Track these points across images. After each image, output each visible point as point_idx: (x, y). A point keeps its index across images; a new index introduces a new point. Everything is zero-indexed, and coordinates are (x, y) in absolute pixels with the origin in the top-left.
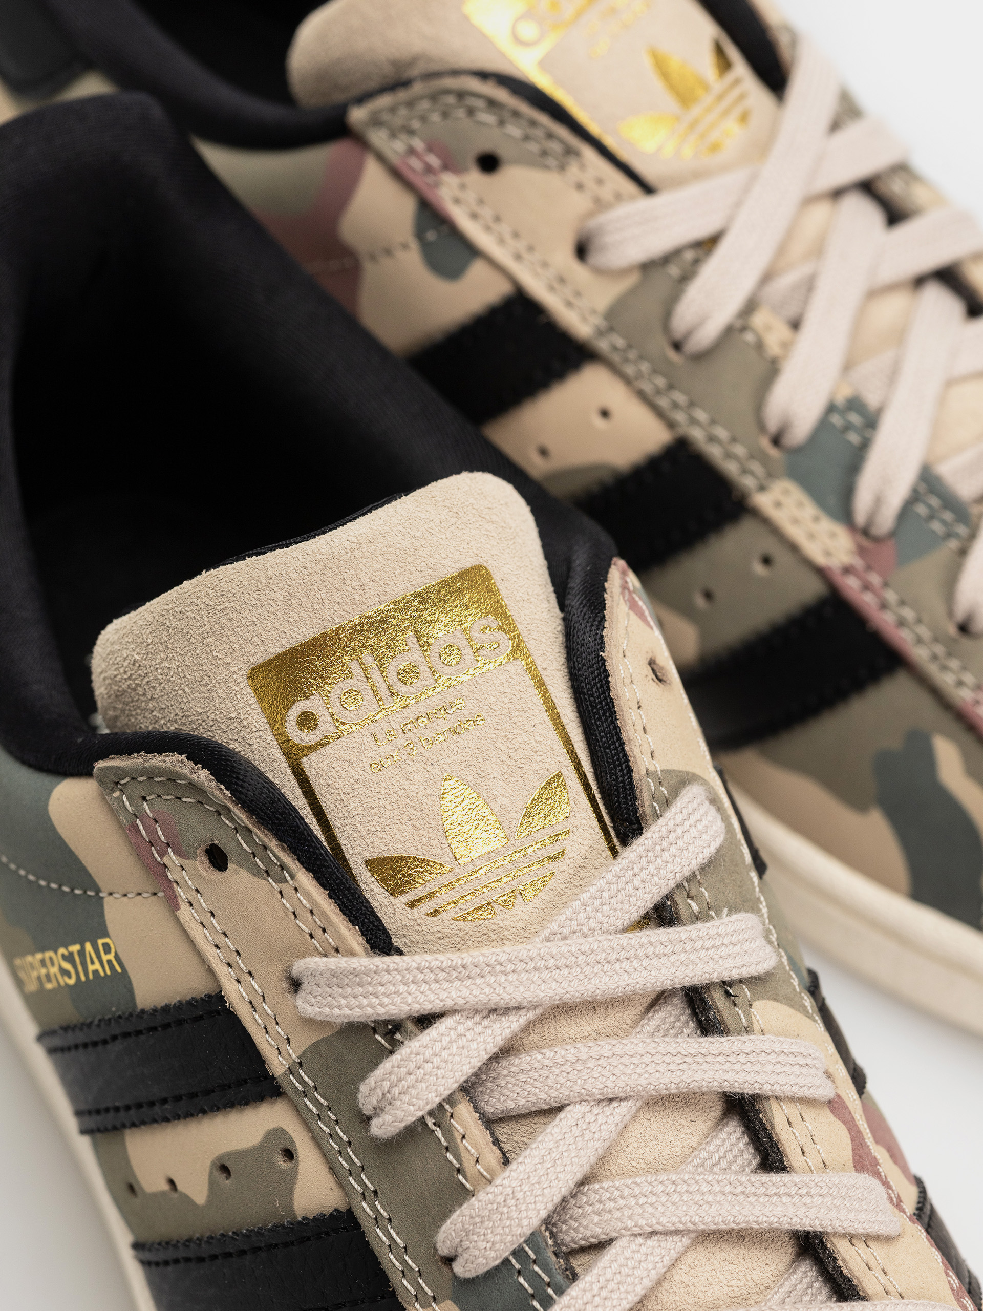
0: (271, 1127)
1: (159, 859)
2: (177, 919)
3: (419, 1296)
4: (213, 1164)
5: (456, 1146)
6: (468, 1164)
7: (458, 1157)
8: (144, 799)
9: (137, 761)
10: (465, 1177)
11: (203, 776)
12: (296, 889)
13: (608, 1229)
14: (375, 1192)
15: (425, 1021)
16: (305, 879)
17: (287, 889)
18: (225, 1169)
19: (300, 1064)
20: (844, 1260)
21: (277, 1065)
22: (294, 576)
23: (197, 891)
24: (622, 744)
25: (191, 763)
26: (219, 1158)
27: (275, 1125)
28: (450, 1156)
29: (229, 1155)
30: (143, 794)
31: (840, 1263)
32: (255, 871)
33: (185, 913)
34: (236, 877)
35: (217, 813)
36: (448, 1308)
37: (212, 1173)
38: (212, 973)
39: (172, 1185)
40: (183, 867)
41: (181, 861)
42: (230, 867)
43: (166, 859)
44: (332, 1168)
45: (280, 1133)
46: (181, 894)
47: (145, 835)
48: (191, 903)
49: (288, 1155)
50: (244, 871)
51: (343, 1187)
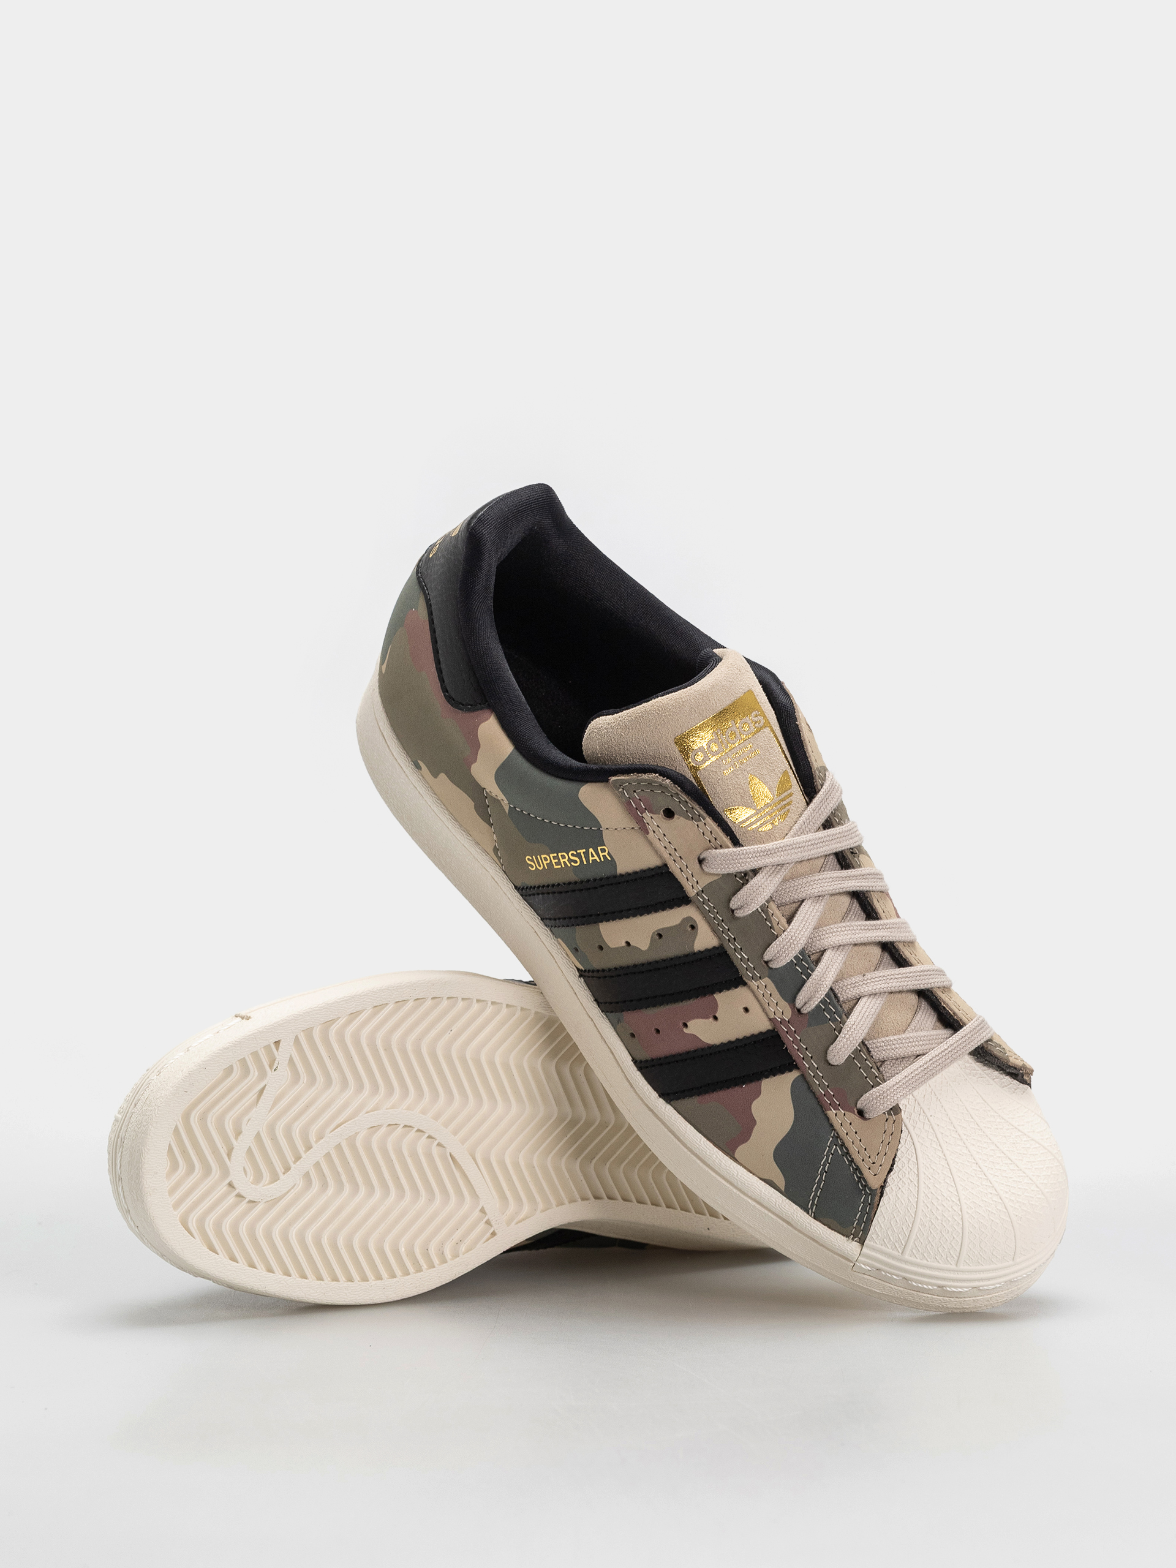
0: (685, 916)
1: (640, 815)
2: (647, 839)
3: (754, 977)
4: (657, 931)
5: (770, 918)
6: (775, 925)
7: (771, 923)
8: (635, 791)
9: (633, 777)
10: (774, 930)
11: (666, 782)
12: (705, 824)
13: (824, 946)
14: (735, 939)
15: (755, 872)
16: (709, 820)
17: (701, 824)
18: (660, 936)
19: (702, 891)
20: (903, 952)
21: (691, 892)
22: (693, 701)
23: (658, 827)
24: (807, 758)
25: (661, 777)
26: (659, 930)
27: (687, 915)
28: (768, 923)
29: (663, 929)
30: (634, 790)
31: (901, 953)
32: (687, 818)
33: (651, 835)
34: (678, 820)
35: (672, 796)
36: (766, 981)
37: (652, 937)
38: (661, 857)
39: (628, 944)
40: (652, 818)
41: (652, 815)
42: (676, 816)
43: (644, 815)
44: (714, 931)
45: (689, 919)
46: (650, 829)
47: (634, 805)
48: (654, 832)
49: (693, 927)
50: (682, 818)
51: (720, 938)
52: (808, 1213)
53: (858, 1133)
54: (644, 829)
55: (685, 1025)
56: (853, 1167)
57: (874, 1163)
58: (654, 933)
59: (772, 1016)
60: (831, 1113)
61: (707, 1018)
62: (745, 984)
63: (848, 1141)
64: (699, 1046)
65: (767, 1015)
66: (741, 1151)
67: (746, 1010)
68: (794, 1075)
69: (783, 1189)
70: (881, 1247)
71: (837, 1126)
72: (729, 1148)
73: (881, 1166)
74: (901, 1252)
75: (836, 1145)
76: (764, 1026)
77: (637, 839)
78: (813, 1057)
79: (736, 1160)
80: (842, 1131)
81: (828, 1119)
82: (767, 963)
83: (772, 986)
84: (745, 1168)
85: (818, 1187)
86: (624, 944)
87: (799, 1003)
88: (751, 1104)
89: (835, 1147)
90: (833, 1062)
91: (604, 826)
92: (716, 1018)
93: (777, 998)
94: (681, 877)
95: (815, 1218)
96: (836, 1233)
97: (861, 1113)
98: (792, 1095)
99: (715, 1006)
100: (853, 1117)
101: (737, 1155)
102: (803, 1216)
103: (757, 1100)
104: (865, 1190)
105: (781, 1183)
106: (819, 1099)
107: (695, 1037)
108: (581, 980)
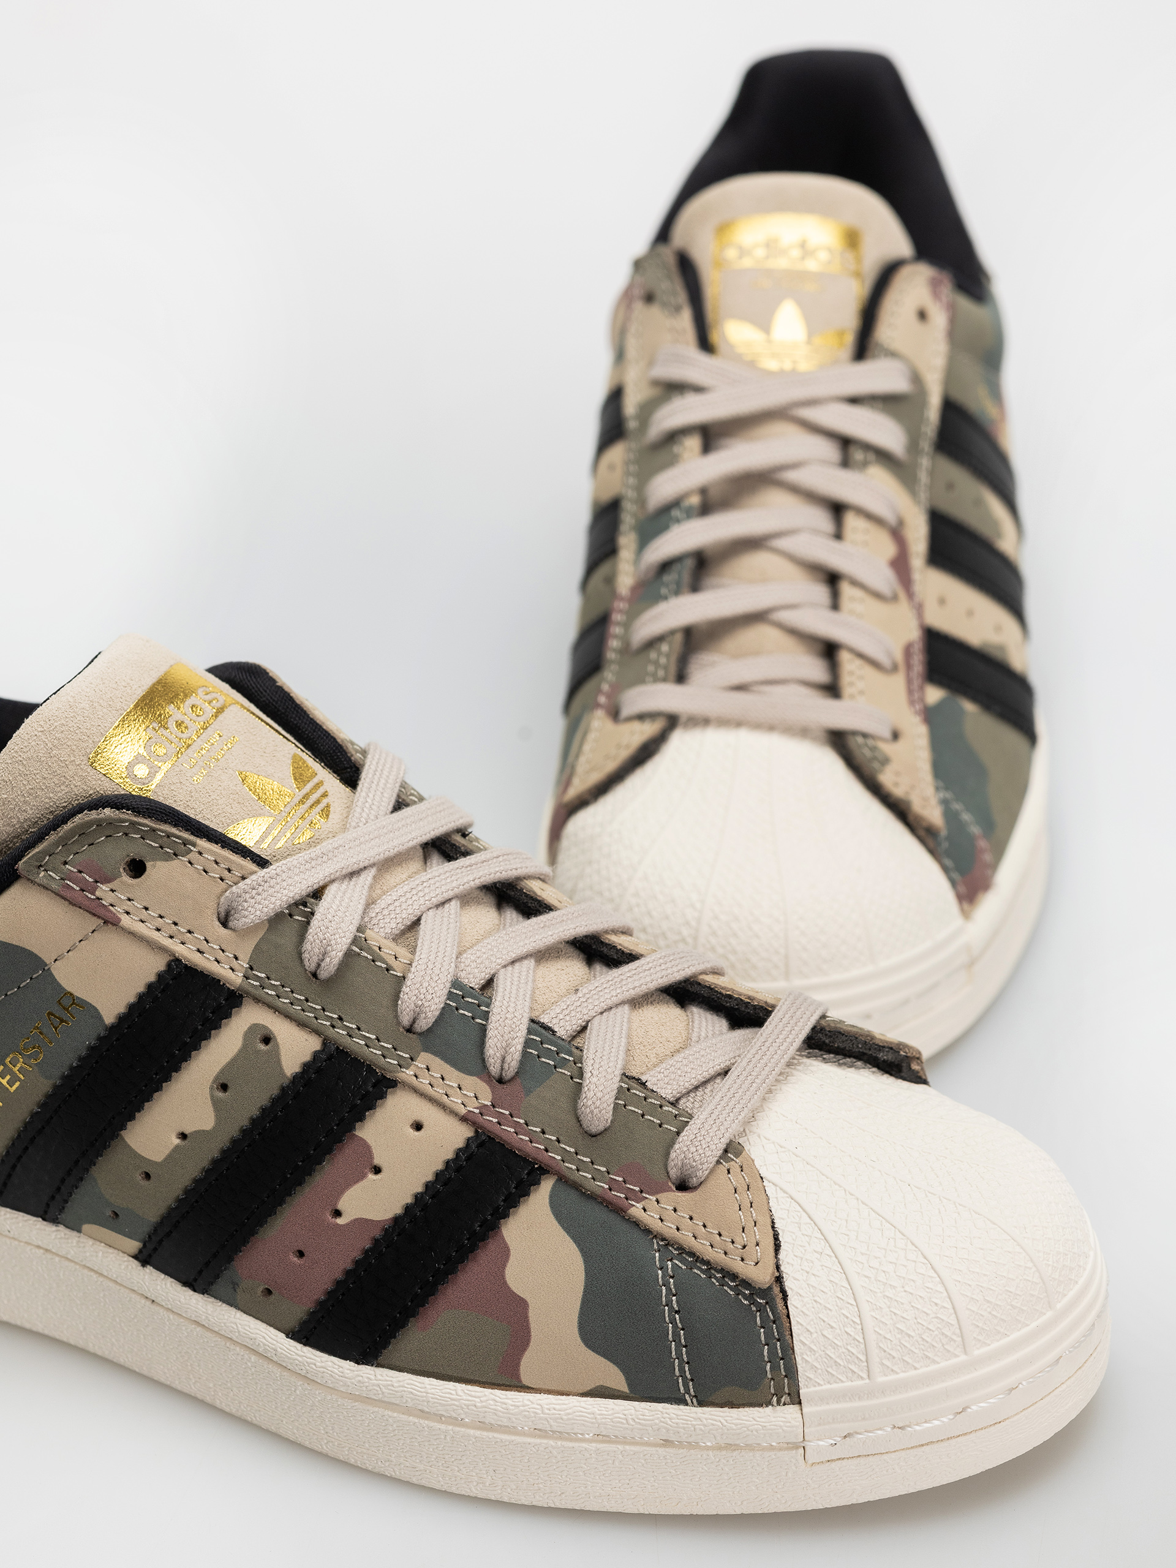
0: (246, 1029)
1: (93, 897)
2: (123, 929)
3: (402, 1062)
4: (214, 1082)
5: (379, 955)
6: (391, 961)
7: (384, 962)
8: (65, 863)
9: (53, 837)
10: (394, 970)
11: (107, 811)
12: (200, 853)
14: (340, 1019)
15: (317, 894)
16: (203, 843)
17: (193, 856)
18: (224, 1087)
19: (251, 968)
21: (234, 979)
23: (129, 900)
24: (321, 726)
25: (94, 811)
26: (217, 1078)
27: (248, 1025)
28: (379, 964)
29: (222, 1071)
30: (63, 859)
32: (167, 858)
33: (126, 921)
34: (156, 870)
35: (126, 834)
36: (425, 1059)
37: (212, 1097)
38: (163, 949)
39: (183, 1136)
40: (112, 891)
41: (111, 885)
42: (149, 865)
43: (98, 893)
44: (302, 1024)
45: (254, 1028)
46: (118, 910)
47: (75, 886)
48: (128, 913)
49: (267, 1040)
50: (159, 863)
51: (316, 1032)
52: (687, 1404)
53: (694, 1216)
54: (110, 922)
55: (338, 1213)
56: (716, 1278)
57: (744, 1247)
58: (211, 1088)
59: (463, 1111)
60: (636, 1210)
61: (363, 1176)
62: (393, 1084)
63: (686, 1238)
64: (377, 1233)
65: (453, 1113)
66: (529, 1367)
67: (418, 1127)
68: (547, 1186)
69: (624, 1387)
70: (828, 1386)
71: (655, 1225)
72: (509, 1380)
73: (757, 1245)
74: (865, 1375)
75: (671, 1260)
76: (457, 1135)
77: (108, 940)
78: (561, 1138)
79: (533, 1388)
80: (668, 1229)
81: (636, 1224)
82: (409, 1030)
83: (436, 1063)
84: (549, 1392)
85: (679, 1346)
86: (177, 1141)
87: (494, 1069)
88: (503, 1277)
89: (669, 1263)
90: (596, 1126)
91: (47, 958)
92: (377, 1170)
93: (454, 1077)
94: (205, 963)
95: (701, 1404)
96: (747, 1409)
97: (683, 1186)
98: (559, 1222)
99: (366, 1150)
100: (672, 1198)
101: (526, 1380)
102: (680, 1413)
103: (509, 1265)
104: (754, 1303)
105: (617, 1379)
106: (604, 1200)
107: (360, 1223)
108: (149, 1269)
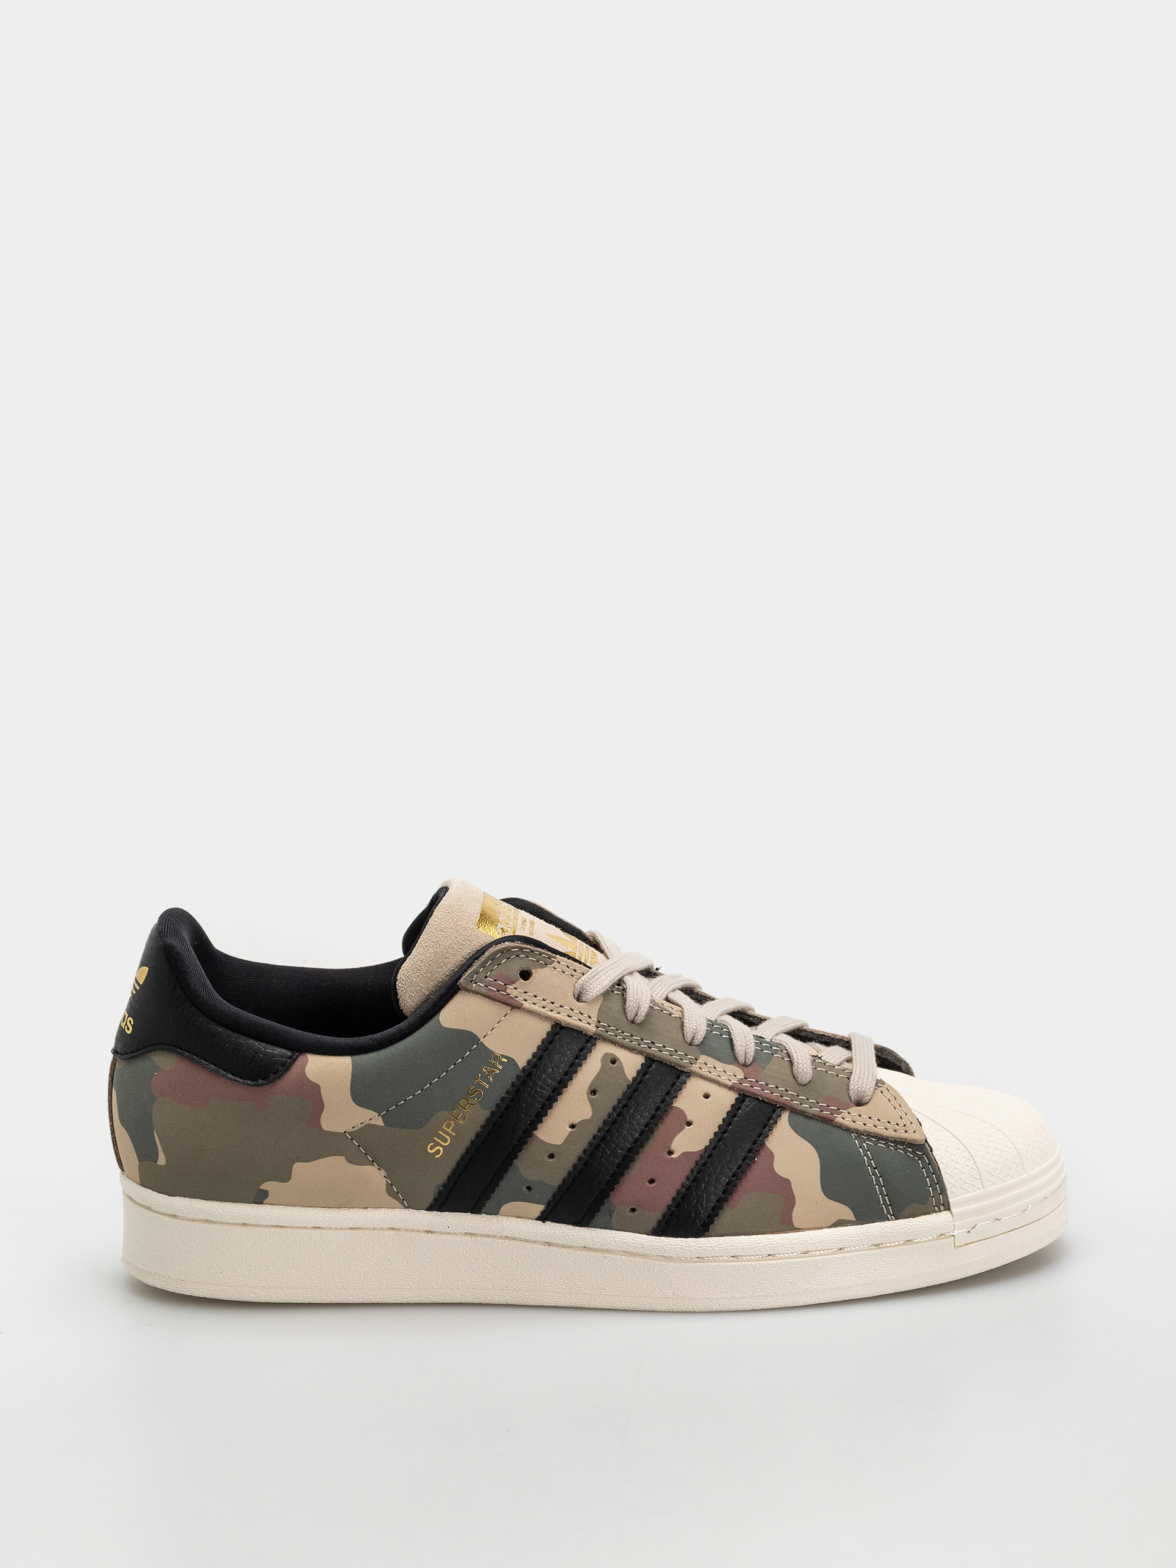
0: (602, 1056)
1: (505, 993)
2: (524, 1011)
3: (691, 1062)
4: (588, 1090)
5: (664, 1008)
7: (667, 1011)
8: (486, 977)
9: (477, 963)
10: (674, 1014)
11: (507, 944)
12: (559, 962)
14: (652, 1043)
15: (621, 981)
17: (555, 964)
18: (594, 1092)
19: (599, 1022)
21: (592, 1029)
23: (525, 993)
26: (589, 1087)
27: (602, 1054)
28: (664, 1012)
29: (592, 1083)
30: (485, 975)
32: (541, 967)
33: (526, 1005)
34: (538, 974)
35: (517, 956)
36: (703, 1058)
37: (589, 1098)
38: (547, 1018)
39: (572, 1126)
40: (515, 989)
41: (514, 986)
42: (533, 971)
43: (508, 991)
44: (631, 1049)
45: (606, 1055)
46: (519, 999)
47: (494, 989)
48: (526, 1000)
49: (613, 1062)
50: (538, 970)
51: (641, 1053)
52: (889, 1220)
53: (871, 1116)
54: (515, 1007)
55: (671, 1153)
56: (892, 1146)
57: (905, 1126)
58: (587, 1093)
59: (730, 1084)
60: (839, 1119)
61: (683, 1128)
62: (689, 1074)
63: (870, 1127)
64: (697, 1158)
65: (725, 1086)
66: (797, 1217)
67: (707, 1096)
68: (785, 1116)
69: (852, 1218)
70: (963, 1196)
71: (852, 1125)
72: (786, 1225)
73: (911, 1123)
74: (981, 1188)
75: (864, 1142)
76: (730, 1098)
77: (517, 1017)
78: (788, 1089)
79: (799, 1229)
80: (859, 1125)
81: (840, 1127)
82: (691, 1044)
83: (709, 1060)
84: (811, 1229)
85: (880, 1186)
86: (570, 1130)
87: (741, 1059)
88: (773, 1169)
89: (864, 1144)
90: (805, 1081)
91: (480, 1035)
92: (689, 1124)
93: (720, 1066)
94: (573, 1022)
95: (896, 1219)
96: (922, 1217)
97: (859, 1104)
98: (797, 1133)
99: (682, 1113)
100: (855, 1110)
101: (796, 1225)
102: (887, 1225)
103: (775, 1162)
104: (916, 1155)
105: (847, 1213)
106: (819, 1117)
107: (686, 1154)
108: (548, 1223)
